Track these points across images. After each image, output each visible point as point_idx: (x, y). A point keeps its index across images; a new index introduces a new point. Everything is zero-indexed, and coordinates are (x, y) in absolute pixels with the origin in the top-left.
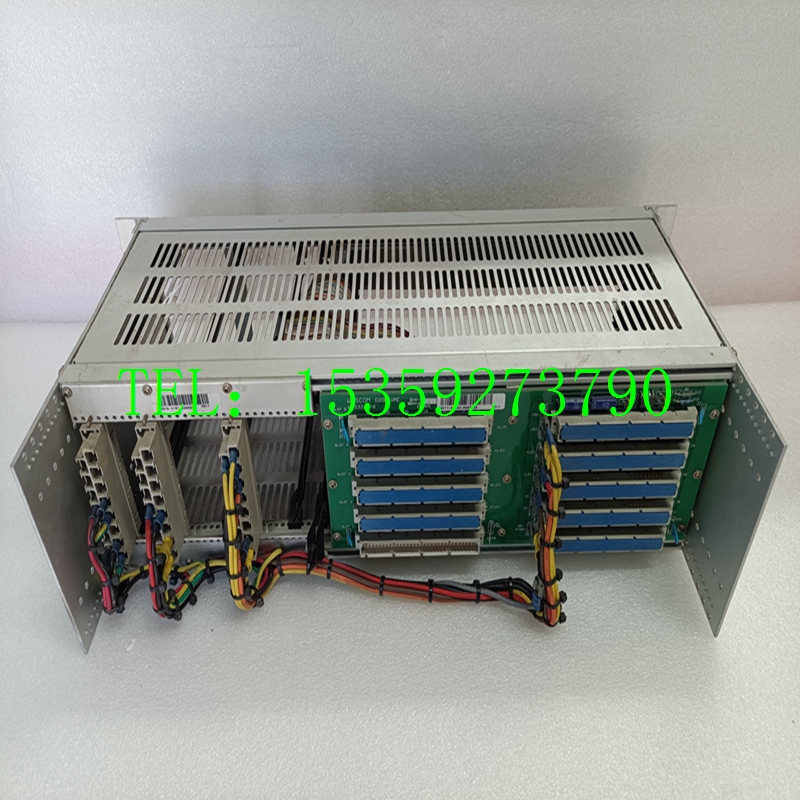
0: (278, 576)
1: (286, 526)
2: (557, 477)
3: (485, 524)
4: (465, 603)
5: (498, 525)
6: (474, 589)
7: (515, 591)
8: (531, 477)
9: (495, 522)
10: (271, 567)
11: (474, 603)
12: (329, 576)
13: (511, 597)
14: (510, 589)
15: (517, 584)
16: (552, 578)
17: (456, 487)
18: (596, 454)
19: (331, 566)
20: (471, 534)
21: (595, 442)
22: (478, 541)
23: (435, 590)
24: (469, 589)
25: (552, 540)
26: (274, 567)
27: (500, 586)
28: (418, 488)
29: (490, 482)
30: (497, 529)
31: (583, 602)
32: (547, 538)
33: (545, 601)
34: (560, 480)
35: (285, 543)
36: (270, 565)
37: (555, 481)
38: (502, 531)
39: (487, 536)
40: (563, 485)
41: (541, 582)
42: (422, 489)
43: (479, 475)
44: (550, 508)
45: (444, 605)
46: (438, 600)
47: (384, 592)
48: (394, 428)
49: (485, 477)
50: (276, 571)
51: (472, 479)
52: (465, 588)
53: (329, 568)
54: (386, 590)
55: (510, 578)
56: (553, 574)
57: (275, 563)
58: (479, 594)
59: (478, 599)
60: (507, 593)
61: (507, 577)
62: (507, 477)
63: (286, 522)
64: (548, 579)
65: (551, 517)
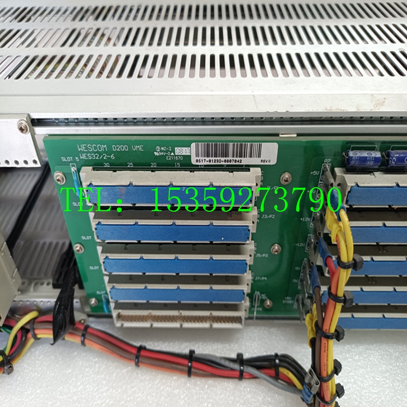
0: (32, 341)
1: (51, 286)
2: (347, 254)
3: (251, 296)
4: (226, 380)
5: (264, 296)
6: (236, 366)
7: (282, 370)
8: (304, 248)
9: (261, 293)
10: (24, 330)
11: (236, 381)
12: (83, 343)
13: (277, 377)
14: (276, 367)
15: (285, 361)
16: (330, 372)
17: (216, 257)
18: (388, 223)
19: (86, 332)
20: (235, 308)
21: (390, 209)
22: (242, 314)
23: (195, 364)
24: (232, 365)
25: (332, 330)
26: (28, 331)
27: (266, 363)
28: (172, 257)
29: (257, 252)
30: (263, 301)
31: (355, 383)
32: (325, 328)
33: (320, 395)
34: (351, 259)
35: (41, 305)
36: (22, 328)
37: (344, 259)
38: (268, 303)
39: (252, 306)
40: (355, 265)
41: (315, 377)
42: (176, 258)
43: (244, 244)
44: (333, 291)
45: (204, 380)
46: (197, 375)
47: (140, 364)
48: (134, 184)
49: (250, 246)
50: (30, 335)
51: (236, 249)
52: (227, 363)
53: (83, 335)
54: (142, 362)
55: (276, 355)
56: (331, 367)
57: (28, 327)
58: (242, 372)
59: (241, 376)
60: (272, 372)
61: (273, 354)
62: (276, 247)
63: (51, 281)
64: (324, 374)
65: (332, 302)
